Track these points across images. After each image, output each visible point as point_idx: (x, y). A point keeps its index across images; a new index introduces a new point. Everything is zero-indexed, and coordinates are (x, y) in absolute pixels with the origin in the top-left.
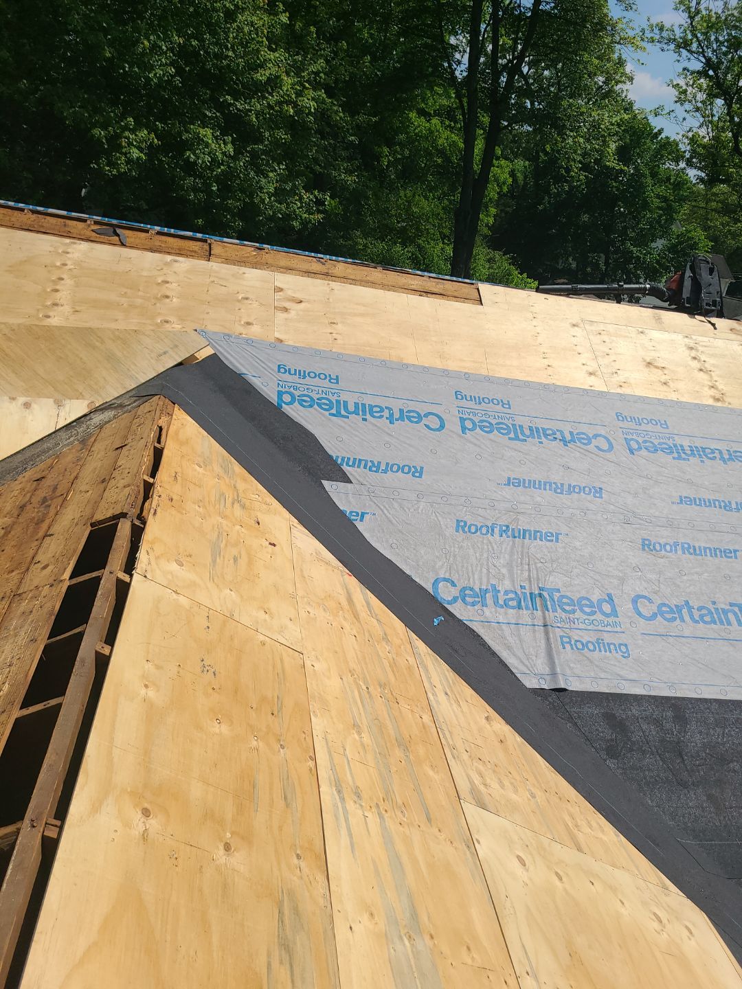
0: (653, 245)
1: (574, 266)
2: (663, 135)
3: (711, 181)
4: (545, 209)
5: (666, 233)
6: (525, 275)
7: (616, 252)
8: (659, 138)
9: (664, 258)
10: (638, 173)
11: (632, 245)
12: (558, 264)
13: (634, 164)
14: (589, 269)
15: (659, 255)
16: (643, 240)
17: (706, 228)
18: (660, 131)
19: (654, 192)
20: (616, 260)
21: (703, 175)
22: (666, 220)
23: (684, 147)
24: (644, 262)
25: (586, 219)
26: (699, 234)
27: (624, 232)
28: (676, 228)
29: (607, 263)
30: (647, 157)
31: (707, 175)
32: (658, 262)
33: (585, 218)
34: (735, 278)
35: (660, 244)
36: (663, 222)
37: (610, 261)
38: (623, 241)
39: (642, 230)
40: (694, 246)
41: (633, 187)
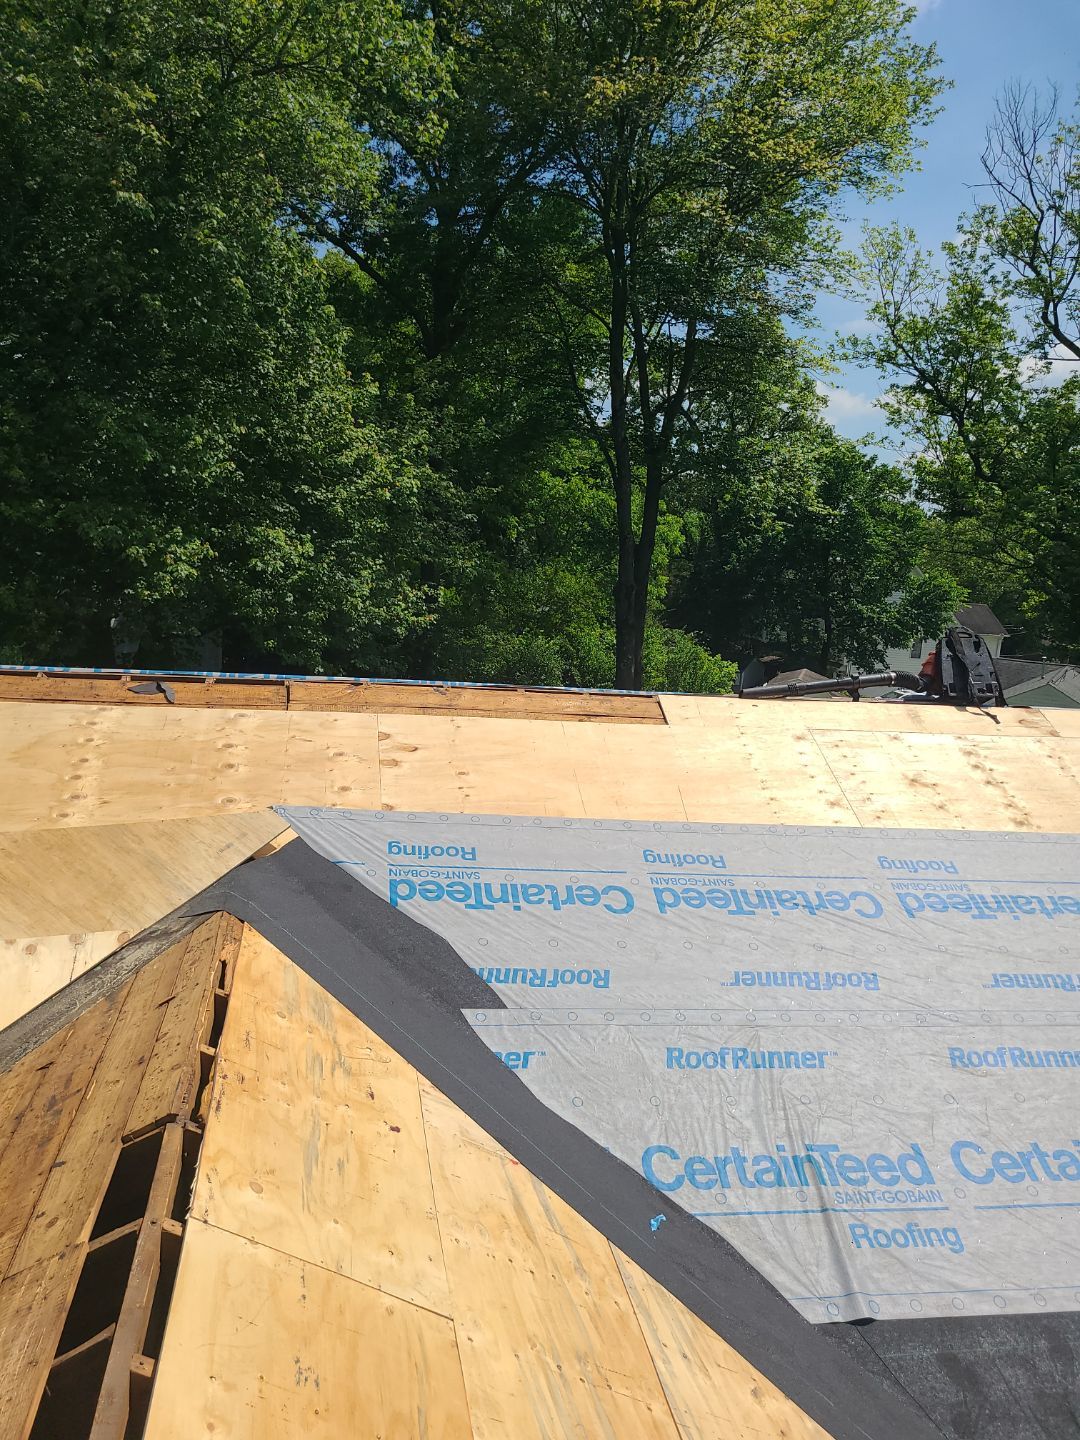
0: (889, 600)
1: (784, 636)
2: (878, 463)
3: (954, 513)
4: (734, 568)
5: (902, 581)
6: (719, 656)
7: (838, 615)
8: (874, 468)
9: (906, 615)
10: (853, 515)
11: (858, 602)
12: (761, 636)
13: (844, 501)
14: (805, 640)
15: (898, 612)
16: (874, 595)
17: (956, 572)
18: (873, 459)
19: (878, 534)
20: (841, 624)
21: (941, 508)
22: (901, 567)
23: (908, 474)
24: (880, 623)
25: (791, 577)
26: (947, 580)
27: (845, 589)
28: (916, 576)
29: (828, 630)
30: (862, 490)
31: (945, 507)
32: (898, 622)
33: (790, 575)
34: (1009, 632)
35: (897, 597)
36: (896, 569)
37: (833, 626)
38: (846, 599)
39: (869, 582)
40: (944, 596)
41: (848, 530)
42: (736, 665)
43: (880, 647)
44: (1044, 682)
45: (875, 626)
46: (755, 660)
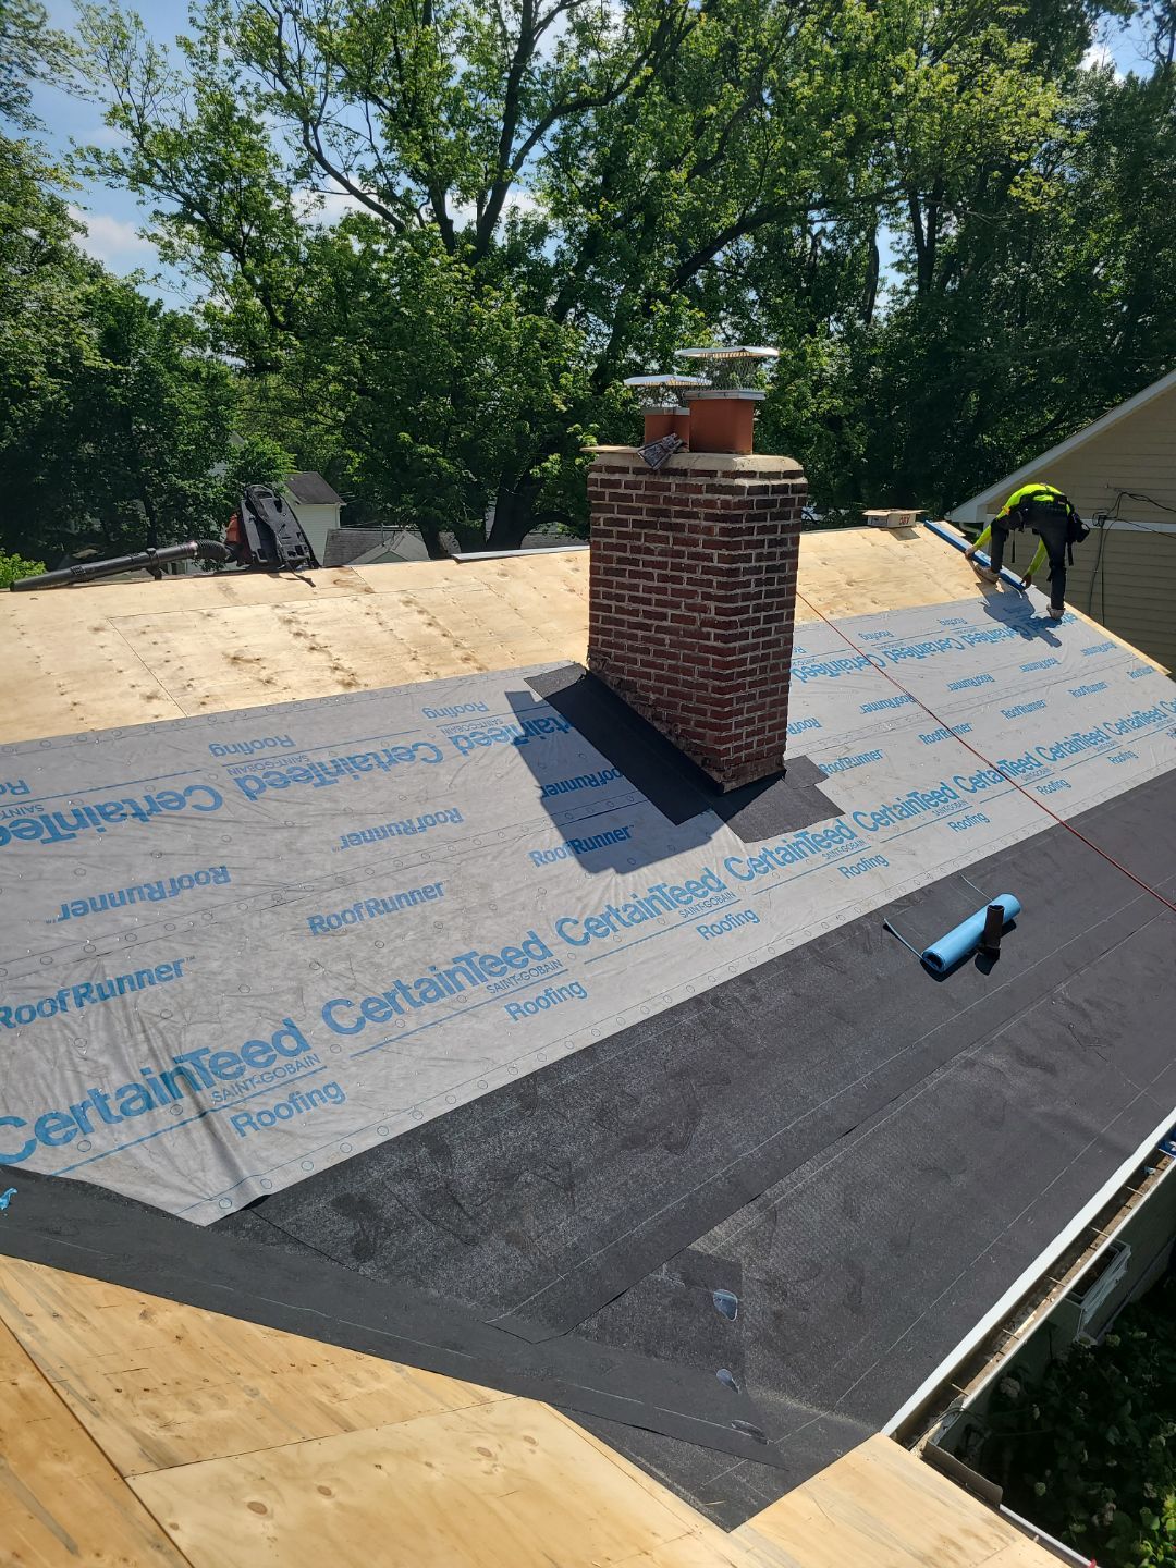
0: (211, 472)
1: (97, 526)
2: (166, 309)
3: (260, 368)
4: (12, 444)
5: (223, 452)
6: (17, 557)
7: (158, 493)
8: (161, 315)
9: (235, 489)
10: (147, 373)
11: (178, 478)
12: (68, 526)
13: (135, 355)
14: (125, 527)
15: (225, 486)
16: (194, 467)
17: (280, 437)
18: (159, 304)
19: (185, 396)
20: (163, 505)
21: (242, 363)
22: (217, 434)
23: (201, 324)
24: (207, 500)
25: (91, 451)
26: (270, 446)
27: (158, 461)
28: (236, 443)
29: (150, 513)
30: (153, 341)
31: (249, 362)
32: (227, 497)
33: (88, 448)
34: (344, 500)
35: (220, 470)
36: (212, 436)
37: (154, 508)
38: (162, 474)
39: (186, 453)
40: (270, 465)
41: (147, 391)
42: (42, 565)
43: (214, 528)
44: (385, 550)
45: (202, 504)
46: (67, 557)
